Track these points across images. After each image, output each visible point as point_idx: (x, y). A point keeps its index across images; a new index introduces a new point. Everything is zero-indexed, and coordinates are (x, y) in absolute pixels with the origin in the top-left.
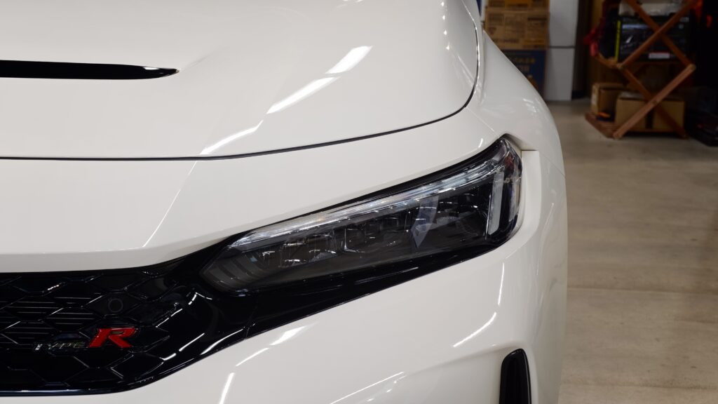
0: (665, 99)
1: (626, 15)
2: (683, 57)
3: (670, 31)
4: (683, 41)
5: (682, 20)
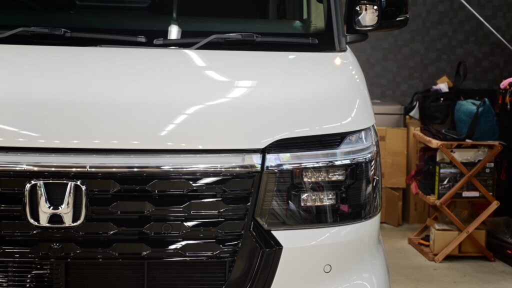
1: (442, 161)
2: (489, 195)
3: (478, 175)
4: (490, 182)
5: (488, 165)
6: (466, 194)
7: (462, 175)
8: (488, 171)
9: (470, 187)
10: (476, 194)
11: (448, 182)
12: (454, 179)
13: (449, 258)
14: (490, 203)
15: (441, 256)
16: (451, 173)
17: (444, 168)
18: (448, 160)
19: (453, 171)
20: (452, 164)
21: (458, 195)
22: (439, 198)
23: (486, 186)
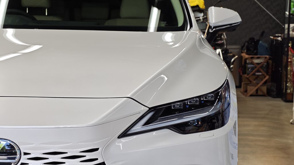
0: (261, 86)
1: (249, 63)
2: (265, 74)
3: (261, 67)
4: (265, 70)
5: (264, 64)
6: (257, 74)
7: (256, 67)
8: (264, 66)
9: (258, 71)
10: (260, 74)
11: (251, 70)
12: (253, 69)
13: (251, 95)
14: (265, 77)
15: (249, 95)
16: (251, 67)
17: (249, 65)
18: (250, 62)
19: (252, 66)
20: (252, 63)
21: (254, 74)
22: (248, 75)
23: (264, 71)
